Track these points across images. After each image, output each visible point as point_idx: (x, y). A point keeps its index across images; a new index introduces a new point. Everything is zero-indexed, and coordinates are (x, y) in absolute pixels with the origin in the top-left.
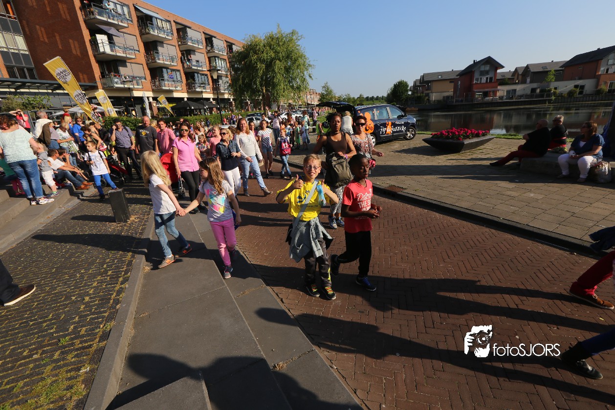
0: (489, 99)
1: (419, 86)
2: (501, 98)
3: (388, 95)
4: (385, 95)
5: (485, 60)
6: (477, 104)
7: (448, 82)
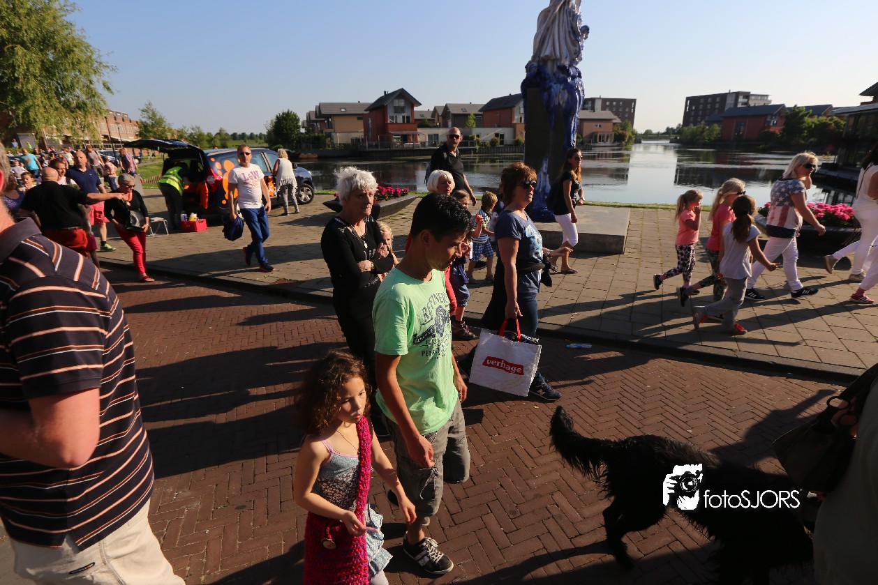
0: (409, 144)
1: (316, 122)
2: (423, 144)
3: (269, 133)
4: (265, 132)
5: (398, 94)
6: (396, 151)
7: (356, 118)
